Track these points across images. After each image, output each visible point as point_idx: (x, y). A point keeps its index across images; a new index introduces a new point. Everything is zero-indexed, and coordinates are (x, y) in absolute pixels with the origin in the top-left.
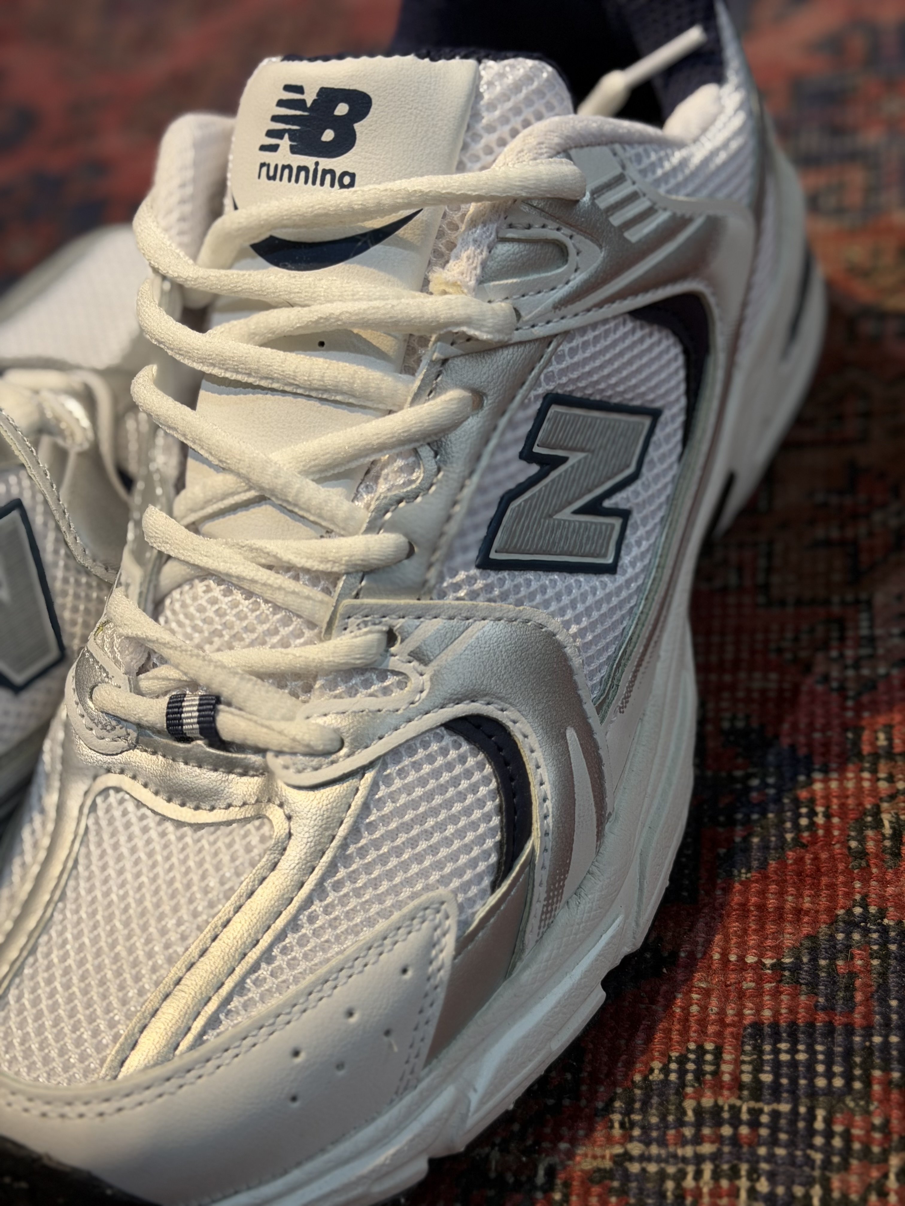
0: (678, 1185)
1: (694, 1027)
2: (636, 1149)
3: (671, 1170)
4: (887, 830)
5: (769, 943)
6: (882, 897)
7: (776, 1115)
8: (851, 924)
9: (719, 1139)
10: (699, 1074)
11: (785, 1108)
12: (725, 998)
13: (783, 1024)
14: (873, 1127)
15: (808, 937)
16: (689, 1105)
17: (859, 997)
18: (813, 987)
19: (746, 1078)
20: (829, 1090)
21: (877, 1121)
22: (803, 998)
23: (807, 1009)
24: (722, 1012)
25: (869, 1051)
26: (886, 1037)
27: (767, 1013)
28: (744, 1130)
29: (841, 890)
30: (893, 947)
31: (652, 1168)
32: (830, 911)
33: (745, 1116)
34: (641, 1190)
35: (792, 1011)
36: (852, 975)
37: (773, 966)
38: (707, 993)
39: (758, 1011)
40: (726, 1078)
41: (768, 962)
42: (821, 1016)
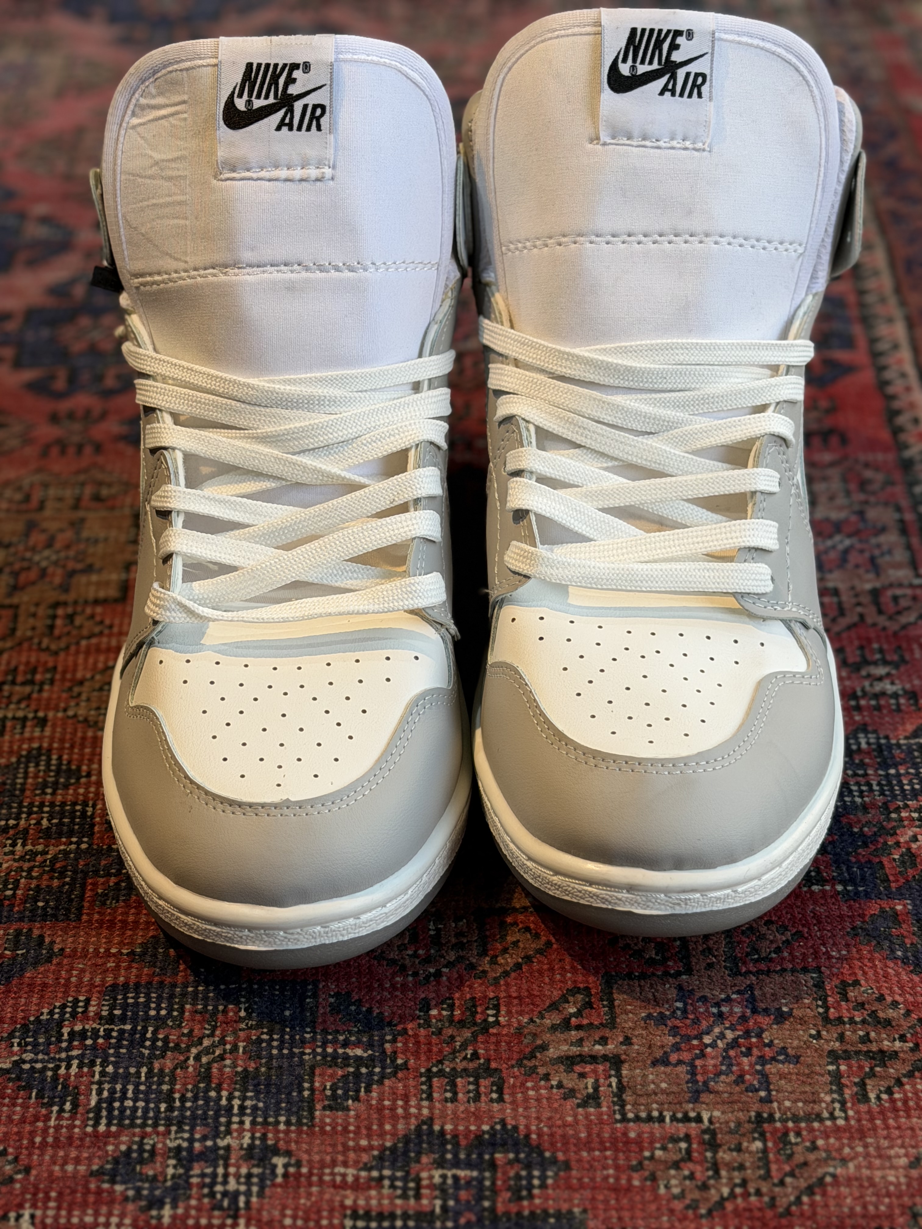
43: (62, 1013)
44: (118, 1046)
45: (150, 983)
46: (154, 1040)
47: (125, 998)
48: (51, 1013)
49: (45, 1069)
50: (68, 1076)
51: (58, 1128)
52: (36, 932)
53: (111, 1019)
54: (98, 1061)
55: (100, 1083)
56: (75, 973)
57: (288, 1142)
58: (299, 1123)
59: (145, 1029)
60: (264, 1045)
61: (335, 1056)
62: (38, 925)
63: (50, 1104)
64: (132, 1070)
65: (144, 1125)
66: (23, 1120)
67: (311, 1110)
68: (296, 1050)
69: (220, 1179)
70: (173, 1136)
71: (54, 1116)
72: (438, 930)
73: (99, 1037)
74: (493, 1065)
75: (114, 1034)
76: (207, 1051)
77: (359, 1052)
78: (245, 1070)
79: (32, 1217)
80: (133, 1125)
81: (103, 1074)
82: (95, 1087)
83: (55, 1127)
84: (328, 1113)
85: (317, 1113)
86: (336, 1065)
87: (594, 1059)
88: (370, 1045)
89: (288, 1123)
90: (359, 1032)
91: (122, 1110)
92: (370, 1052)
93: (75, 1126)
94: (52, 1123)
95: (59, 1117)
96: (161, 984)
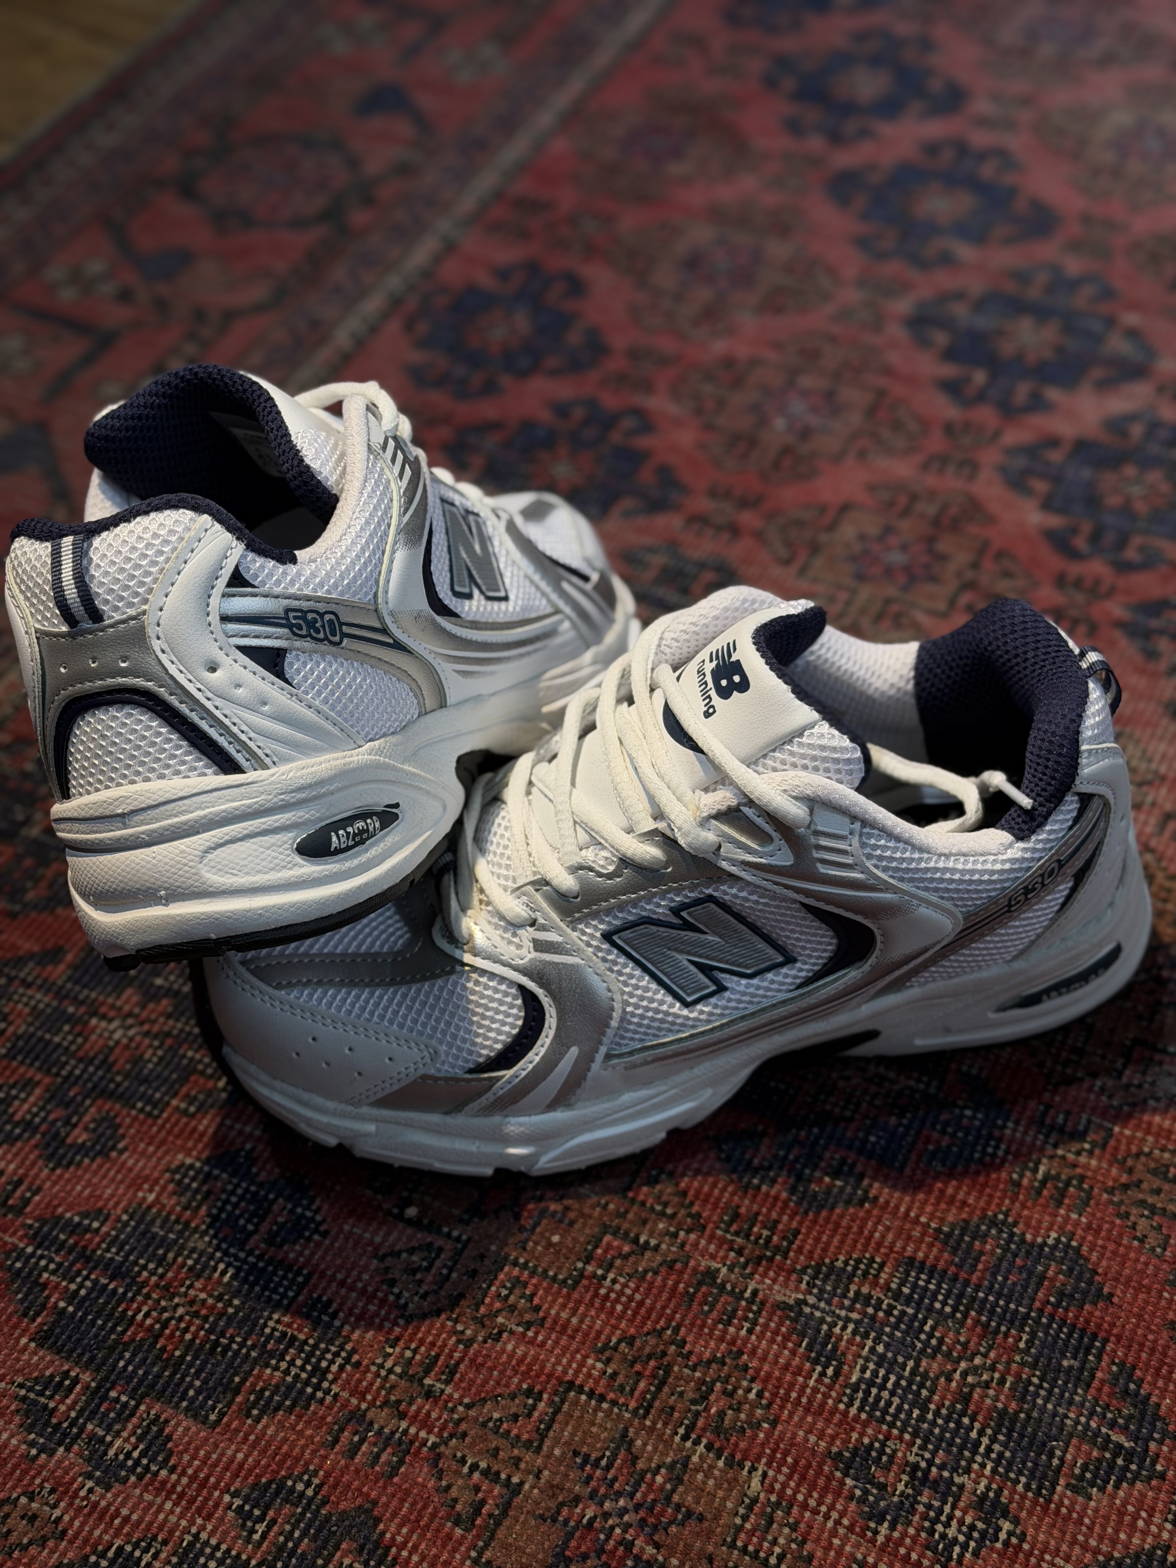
0: (830, 1329)
1: (873, 1244)
2: (811, 1300)
3: (829, 1319)
4: (1040, 1175)
5: (938, 1214)
6: (1019, 1215)
7: (903, 1313)
8: (993, 1223)
9: (864, 1314)
10: (866, 1273)
11: (910, 1311)
12: (898, 1235)
13: (928, 1264)
14: (958, 1342)
15: (964, 1220)
16: (853, 1288)
17: (980, 1266)
18: (954, 1251)
19: (894, 1286)
20: (941, 1312)
21: (962, 1339)
22: (946, 1255)
23: (946, 1261)
24: (893, 1243)
25: (974, 1299)
26: (987, 1295)
27: (921, 1255)
28: (881, 1314)
29: (996, 1201)
30: (1013, 1246)
31: (818, 1314)
32: (984, 1210)
33: (884, 1307)
34: (806, 1324)
35: (937, 1259)
36: (982, 1253)
37: (935, 1230)
38: (888, 1229)
39: (916, 1251)
40: (882, 1281)
41: (933, 1225)
42: (953, 1269)
43: (856, 1268)
44: (896, 1327)
45: (945, 1271)
46: (931, 1336)
47: (918, 1278)
48: (846, 1263)
49: (822, 1321)
50: (840, 1338)
51: (815, 1390)
53: (897, 1295)
54: (873, 1334)
55: (867, 1360)
56: (880, 1228)
57: (1021, 1508)
58: (1038, 1493)
59: (925, 1321)
60: (1032, 1388)
61: (1097, 1433)
62: (863, 1159)
63: (816, 1362)
64: (900, 1359)
65: (892, 1425)
66: (786, 1368)
67: (1054, 1484)
68: (1061, 1411)
69: (943, 1518)
70: (915, 1449)
71: (815, 1376)
73: (881, 1309)
75: (896, 1312)
76: (975, 1371)
77: (1120, 1438)
78: (1005, 1409)
79: (765, 1475)
80: (882, 1421)
81: (873, 1350)
82: (861, 1361)
83: (813, 1389)
84: (1069, 1493)
85: (1059, 1489)
86: (1095, 1444)
88: (1136, 1439)
89: (1027, 1487)
90: (1130, 1417)
91: (878, 1398)
92: (1133, 1444)
93: (830, 1397)
94: (812, 1383)
95: (819, 1381)
96: (955, 1278)
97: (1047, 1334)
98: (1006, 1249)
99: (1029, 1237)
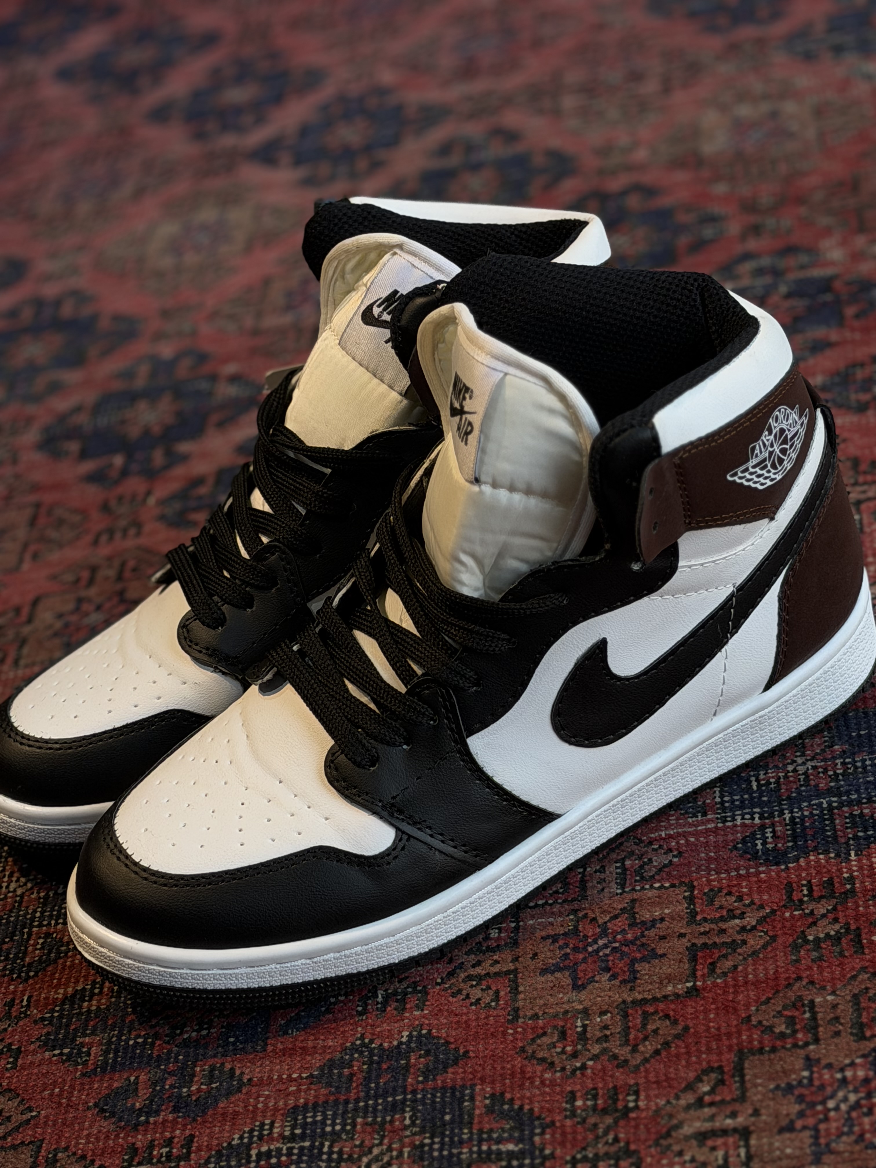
43: (251, 1137)
44: (299, 1162)
45: (326, 1102)
47: (305, 1118)
48: (241, 1138)
52: (228, 1066)
53: (293, 1138)
56: (261, 1099)
59: (322, 1145)
60: (426, 1148)
62: (229, 1059)
68: (455, 1151)
72: (584, 1026)
73: (282, 1155)
74: (633, 1147)
75: (296, 1151)
76: (376, 1159)
77: (511, 1147)
86: (491, 1161)
87: (724, 1132)
88: (520, 1140)
90: (512, 1128)
92: (521, 1146)
96: (336, 1102)
97: (424, 1104)
98: (371, 1063)
99: (386, 1045)
